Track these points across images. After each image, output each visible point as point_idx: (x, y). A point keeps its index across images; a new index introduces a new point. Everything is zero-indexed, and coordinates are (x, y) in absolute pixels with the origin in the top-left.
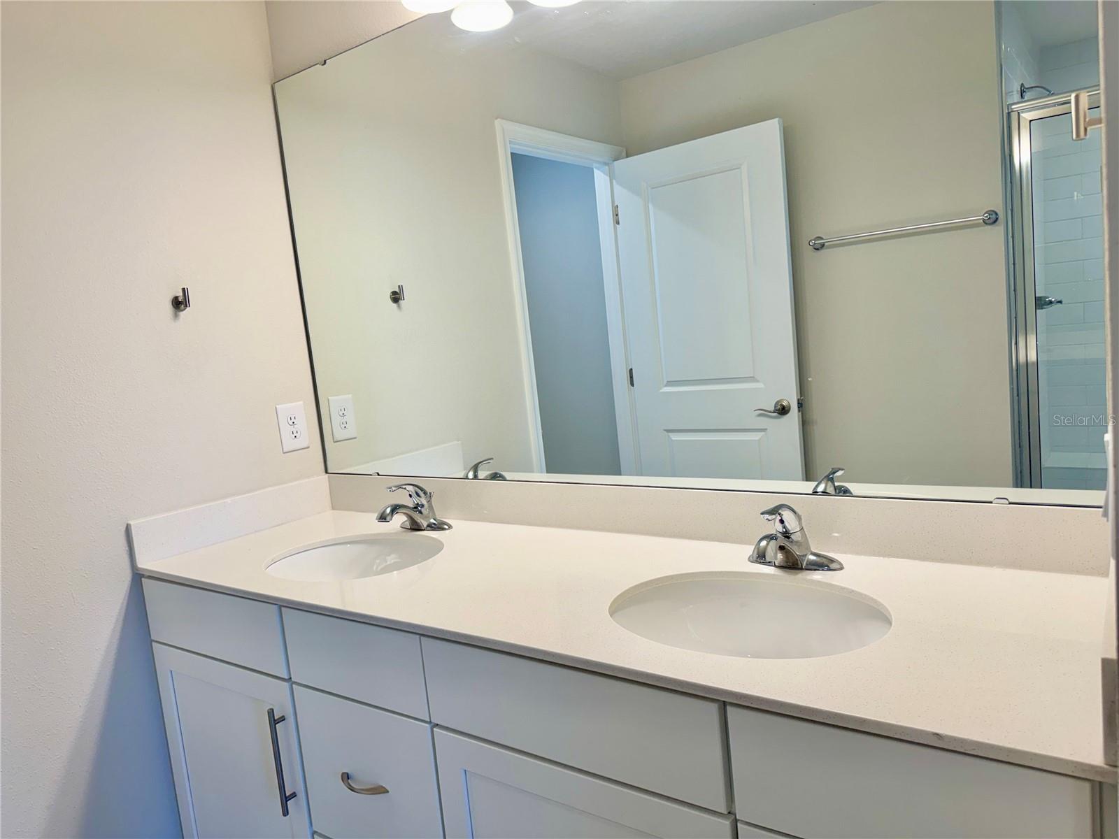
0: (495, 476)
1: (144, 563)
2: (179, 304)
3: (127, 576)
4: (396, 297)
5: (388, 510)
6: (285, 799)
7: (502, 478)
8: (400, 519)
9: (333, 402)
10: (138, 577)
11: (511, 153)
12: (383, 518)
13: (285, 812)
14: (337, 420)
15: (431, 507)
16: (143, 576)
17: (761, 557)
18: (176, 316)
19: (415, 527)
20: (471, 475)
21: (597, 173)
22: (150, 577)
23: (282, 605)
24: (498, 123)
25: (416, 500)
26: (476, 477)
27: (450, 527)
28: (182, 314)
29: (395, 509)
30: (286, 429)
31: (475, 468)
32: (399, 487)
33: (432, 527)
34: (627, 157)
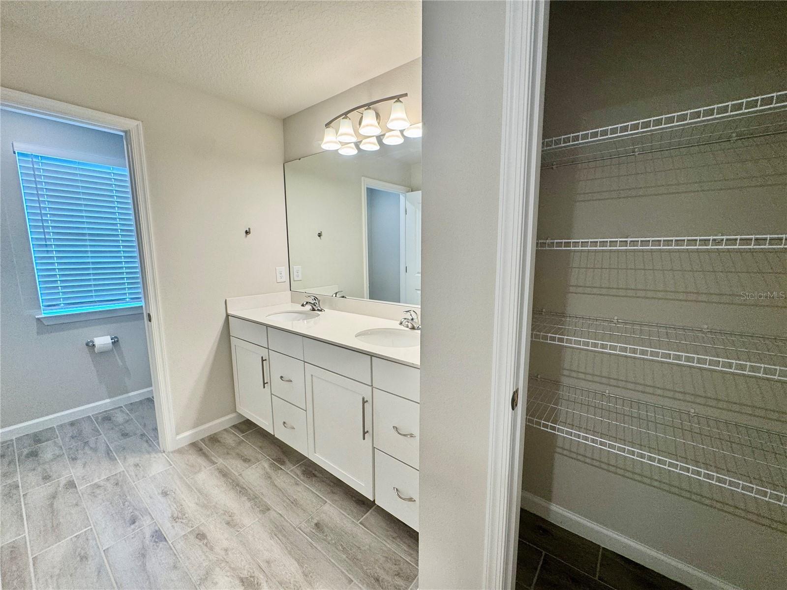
0: (343, 297)
1: (229, 312)
2: (247, 233)
3: (224, 316)
4: (320, 235)
5: (305, 303)
6: (264, 384)
7: (345, 298)
8: (309, 307)
9: (295, 268)
10: (228, 316)
11: (367, 188)
12: (303, 305)
13: (264, 387)
14: (295, 274)
15: (319, 304)
17: (401, 323)
18: (246, 236)
19: (314, 310)
20: (334, 295)
21: (401, 196)
22: (231, 316)
23: (267, 326)
24: (363, 178)
25: (314, 301)
26: (336, 296)
27: (324, 311)
28: (248, 236)
29: (307, 303)
30: (278, 275)
31: (336, 294)
32: (309, 296)
33: (318, 310)
34: (412, 191)
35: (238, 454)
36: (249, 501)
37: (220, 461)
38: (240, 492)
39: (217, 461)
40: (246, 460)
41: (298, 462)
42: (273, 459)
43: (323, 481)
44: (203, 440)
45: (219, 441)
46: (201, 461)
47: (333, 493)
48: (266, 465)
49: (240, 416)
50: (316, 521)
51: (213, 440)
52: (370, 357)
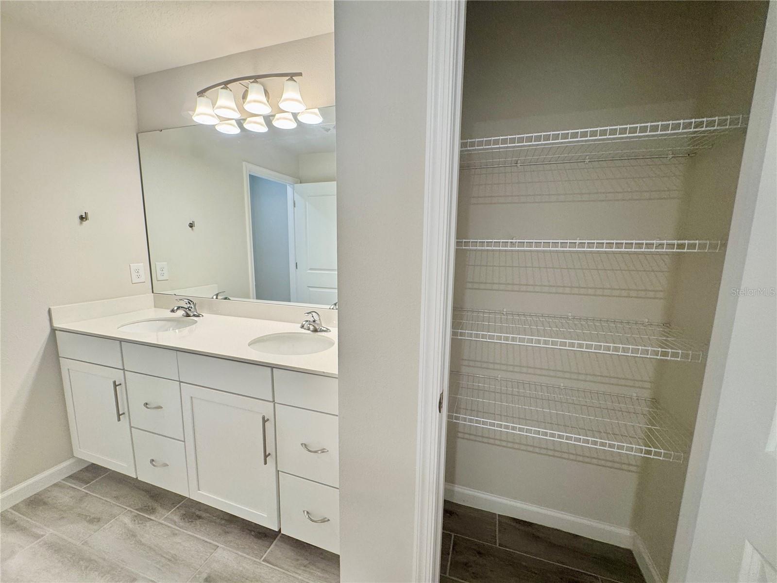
0: (226, 299)
1: (56, 325)
2: (82, 218)
3: (48, 330)
4: (191, 225)
5: (176, 308)
6: (119, 415)
7: (229, 299)
8: (181, 313)
9: (157, 265)
10: (54, 330)
11: (250, 175)
12: (173, 311)
13: (119, 420)
14: (159, 272)
15: (195, 308)
16: (56, 330)
17: (302, 327)
18: (81, 223)
19: (188, 315)
20: (215, 297)
21: (288, 187)
22: (60, 330)
23: (121, 341)
24: (244, 163)
25: (188, 305)
26: (217, 298)
27: (203, 316)
28: (84, 223)
29: (179, 308)
30: (134, 275)
31: (217, 295)
32: (181, 300)
33: (194, 315)
34: (301, 183)
35: (79, 515)
36: (102, 577)
37: (49, 532)
38: (86, 567)
39: (42, 533)
40: (95, 520)
41: (174, 505)
42: (137, 510)
43: (211, 521)
44: (15, 508)
45: (45, 503)
46: (14, 538)
47: (227, 533)
48: (127, 520)
49: (80, 461)
50: (205, 575)
51: (36, 502)
52: (270, 369)
